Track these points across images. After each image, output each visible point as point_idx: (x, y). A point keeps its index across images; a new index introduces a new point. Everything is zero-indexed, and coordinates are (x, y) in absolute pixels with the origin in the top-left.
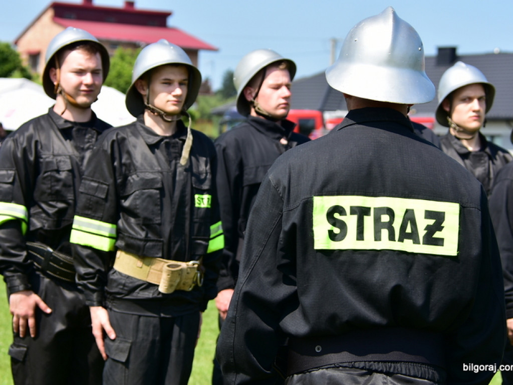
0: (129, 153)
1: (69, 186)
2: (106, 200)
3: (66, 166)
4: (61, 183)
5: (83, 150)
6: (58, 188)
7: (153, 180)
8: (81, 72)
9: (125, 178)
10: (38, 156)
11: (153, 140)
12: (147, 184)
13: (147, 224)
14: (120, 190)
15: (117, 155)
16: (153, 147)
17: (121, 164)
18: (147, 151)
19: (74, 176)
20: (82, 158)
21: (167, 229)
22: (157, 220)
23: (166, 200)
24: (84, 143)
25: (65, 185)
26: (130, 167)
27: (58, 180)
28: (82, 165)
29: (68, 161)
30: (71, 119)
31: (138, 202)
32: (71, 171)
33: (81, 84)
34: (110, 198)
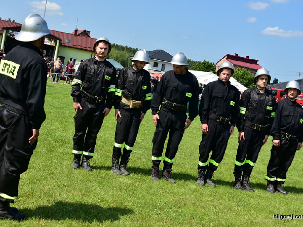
0: (127, 74)
1: (93, 76)
2: (121, 84)
3: (93, 71)
4: (91, 75)
5: (99, 68)
6: (89, 76)
7: (132, 81)
8: (101, 48)
9: (126, 79)
10: (86, 68)
11: (134, 71)
12: (130, 81)
13: (129, 91)
14: (124, 82)
15: (124, 74)
16: (133, 73)
17: (125, 76)
18: (132, 74)
19: (95, 74)
20: (98, 70)
21: (134, 93)
22: (132, 90)
23: (135, 86)
24: (100, 66)
25: (91, 76)
26: (127, 77)
27: (90, 74)
28: (98, 72)
29: (94, 70)
30: (98, 60)
31: (128, 86)
32: (94, 73)
33: (101, 51)
34: (122, 84)
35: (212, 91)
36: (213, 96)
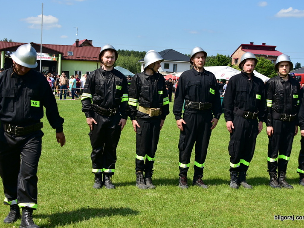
1: (103, 89)
3: (102, 83)
4: (100, 88)
5: (108, 78)
6: (99, 89)
7: (147, 88)
8: (108, 57)
9: (140, 87)
10: (94, 80)
12: (145, 89)
13: (146, 99)
14: (139, 90)
15: (138, 81)
16: (147, 79)
17: (139, 84)
18: (146, 80)
19: (104, 86)
20: (108, 81)
21: (152, 100)
22: (149, 98)
23: (151, 93)
24: (109, 77)
25: (101, 88)
26: (141, 84)
27: (100, 87)
28: (107, 83)
29: (103, 82)
30: (106, 70)
31: (143, 94)
32: (104, 84)
33: (108, 61)
35: (235, 86)
36: (237, 91)
